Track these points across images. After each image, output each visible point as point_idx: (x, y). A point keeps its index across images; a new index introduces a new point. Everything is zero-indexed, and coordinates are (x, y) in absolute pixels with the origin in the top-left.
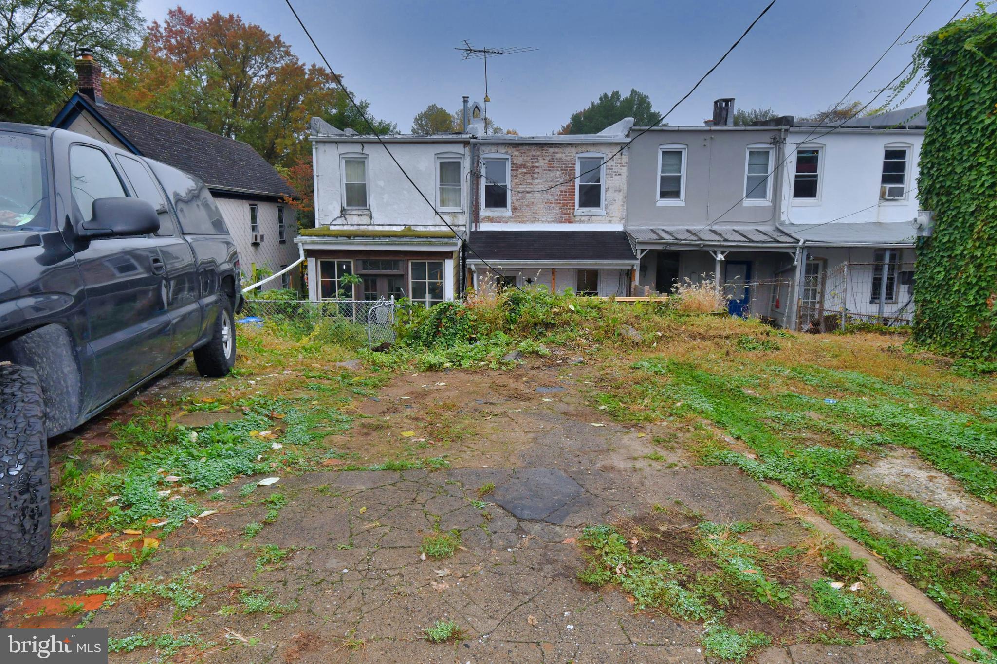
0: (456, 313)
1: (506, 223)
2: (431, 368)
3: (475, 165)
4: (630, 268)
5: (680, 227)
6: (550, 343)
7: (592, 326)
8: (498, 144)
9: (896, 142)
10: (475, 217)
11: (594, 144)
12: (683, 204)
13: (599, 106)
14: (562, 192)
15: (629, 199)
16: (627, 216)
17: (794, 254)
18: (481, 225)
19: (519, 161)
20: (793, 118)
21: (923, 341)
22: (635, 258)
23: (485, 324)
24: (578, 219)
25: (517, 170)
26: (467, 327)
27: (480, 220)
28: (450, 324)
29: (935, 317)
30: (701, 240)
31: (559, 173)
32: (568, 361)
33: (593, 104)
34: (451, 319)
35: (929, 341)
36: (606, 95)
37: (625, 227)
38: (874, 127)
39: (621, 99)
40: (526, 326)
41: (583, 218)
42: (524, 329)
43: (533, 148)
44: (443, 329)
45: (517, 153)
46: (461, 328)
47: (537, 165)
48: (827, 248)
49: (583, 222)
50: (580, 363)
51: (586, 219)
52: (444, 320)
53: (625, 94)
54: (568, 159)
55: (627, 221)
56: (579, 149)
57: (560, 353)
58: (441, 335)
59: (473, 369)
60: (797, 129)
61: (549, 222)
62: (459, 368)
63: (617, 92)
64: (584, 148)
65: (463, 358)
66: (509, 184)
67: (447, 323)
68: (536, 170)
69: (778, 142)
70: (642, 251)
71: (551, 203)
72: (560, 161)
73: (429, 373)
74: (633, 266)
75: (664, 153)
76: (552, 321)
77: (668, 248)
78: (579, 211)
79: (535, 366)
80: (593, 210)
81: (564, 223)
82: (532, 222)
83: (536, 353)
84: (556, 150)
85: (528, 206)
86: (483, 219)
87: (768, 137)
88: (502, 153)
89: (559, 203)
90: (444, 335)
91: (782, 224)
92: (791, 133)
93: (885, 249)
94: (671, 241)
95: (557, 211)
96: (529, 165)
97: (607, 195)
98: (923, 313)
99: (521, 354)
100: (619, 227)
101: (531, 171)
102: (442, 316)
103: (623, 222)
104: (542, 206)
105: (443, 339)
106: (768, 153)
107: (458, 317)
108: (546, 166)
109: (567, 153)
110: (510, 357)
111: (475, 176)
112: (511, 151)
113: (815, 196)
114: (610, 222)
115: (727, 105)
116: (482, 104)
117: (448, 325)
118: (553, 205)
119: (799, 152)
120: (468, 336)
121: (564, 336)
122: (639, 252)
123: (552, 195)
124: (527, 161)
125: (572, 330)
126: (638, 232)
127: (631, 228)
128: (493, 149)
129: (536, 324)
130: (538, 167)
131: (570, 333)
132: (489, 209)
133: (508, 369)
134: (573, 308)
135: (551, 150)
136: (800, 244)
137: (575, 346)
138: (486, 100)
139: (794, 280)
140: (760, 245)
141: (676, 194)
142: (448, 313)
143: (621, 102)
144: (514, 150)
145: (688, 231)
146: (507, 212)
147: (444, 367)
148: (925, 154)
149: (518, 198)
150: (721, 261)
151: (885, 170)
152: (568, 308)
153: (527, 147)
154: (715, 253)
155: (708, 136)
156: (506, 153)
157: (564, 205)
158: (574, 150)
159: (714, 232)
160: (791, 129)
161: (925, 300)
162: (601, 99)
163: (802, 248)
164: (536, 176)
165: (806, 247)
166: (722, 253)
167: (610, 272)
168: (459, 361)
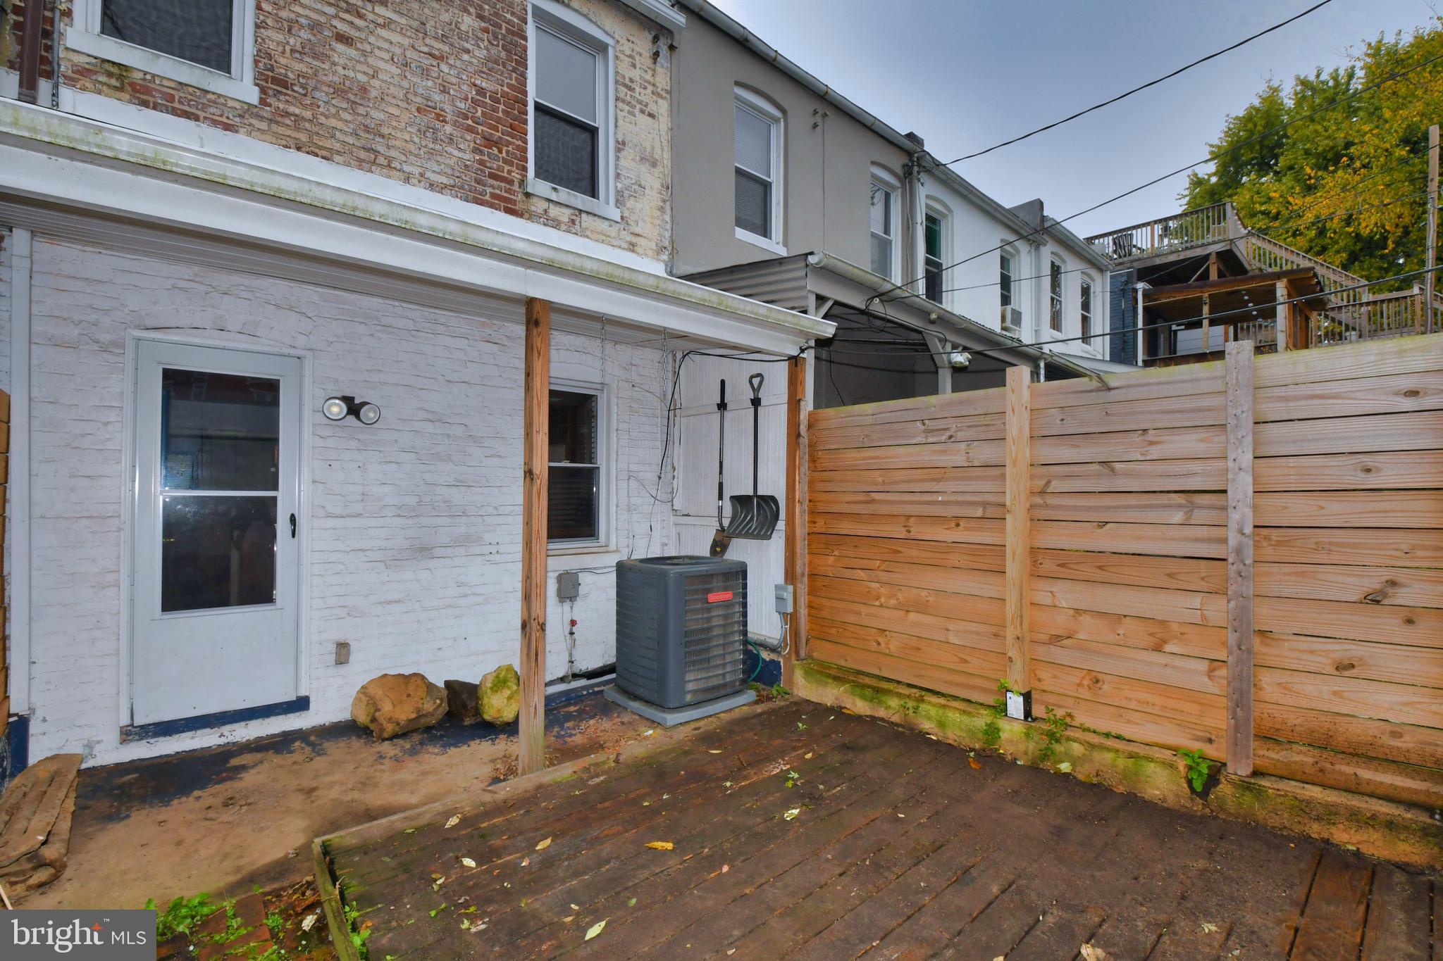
1: (228, 127)
9: (1009, 241)
10: (26, 34)
14: (481, 91)
16: (672, 243)
18: (65, 92)
24: (537, 207)
27: (63, 67)
31: (469, 24)
37: (669, 272)
41: (554, 211)
49: (556, 224)
51: (561, 214)
61: (432, 186)
69: (909, 176)
71: (441, 119)
78: (540, 182)
80: (580, 201)
81: (492, 206)
82: (361, 164)
85: (339, 92)
86: (85, 71)
87: (896, 161)
89: (470, 129)
92: (922, 168)
95: (462, 153)
97: (622, 162)
100: (656, 270)
103: (665, 257)
104: (405, 117)
114: (632, 247)
118: (448, 129)
123: (444, 90)
149: (292, 44)
155: (820, 110)
157: (490, 142)
160: (923, 160)
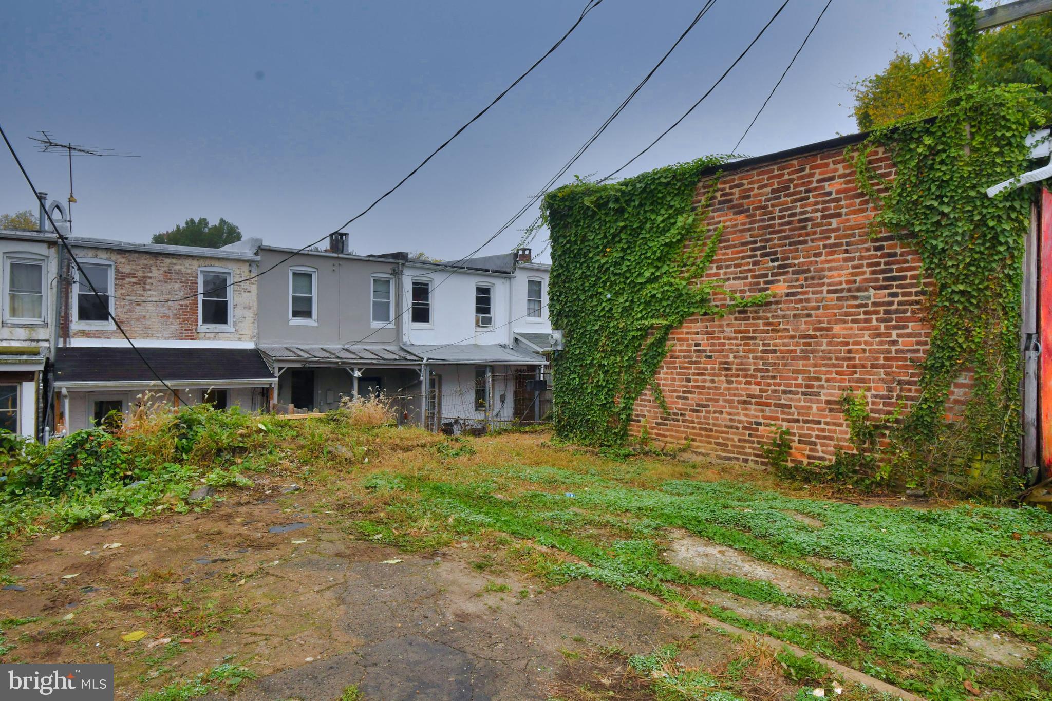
0: (99, 444)
1: (109, 338)
2: (79, 524)
3: (65, 269)
4: (267, 386)
5: (314, 346)
6: (246, 471)
7: (293, 446)
8: (97, 248)
9: (484, 282)
10: (64, 329)
11: (219, 259)
12: (316, 324)
13: (184, 230)
14: (182, 306)
15: (260, 317)
16: (258, 334)
17: (420, 370)
18: (72, 340)
19: (126, 269)
20: (407, 254)
21: (566, 436)
22: (272, 376)
23: (145, 456)
24: (202, 335)
25: (123, 279)
26: (119, 462)
27: (71, 334)
28: (91, 461)
29: (574, 415)
30: (339, 358)
31: (177, 286)
32: (280, 490)
33: (178, 227)
34: (93, 454)
35: (571, 435)
36: (192, 221)
37: (256, 345)
38: (468, 268)
39: (210, 226)
40: (207, 453)
41: (208, 335)
42: (204, 458)
43: (144, 256)
44: (81, 468)
45: (123, 260)
46: (109, 464)
47: (150, 275)
48: (444, 364)
49: (209, 339)
50: (297, 490)
51: (212, 335)
52: (81, 456)
53: (213, 222)
54: (189, 271)
55: (258, 338)
56: (202, 262)
57: (265, 481)
58: (77, 477)
59: (148, 517)
60: (412, 264)
61: (165, 338)
62: (124, 518)
63: (205, 220)
64: (208, 262)
65: (127, 503)
66: (111, 292)
67: (86, 459)
68: (149, 281)
69: (397, 273)
70: (280, 369)
71: (168, 317)
72: (179, 273)
73: (78, 533)
74: (271, 384)
75: (294, 274)
76: (241, 445)
77: (307, 365)
78: (203, 327)
79: (242, 501)
80: (220, 327)
81: (185, 339)
82: (144, 338)
83: (233, 485)
84: (174, 261)
85: (138, 320)
86: (75, 334)
87: (389, 269)
88: (102, 259)
89: (178, 318)
90: (82, 476)
91: (405, 344)
92: (407, 267)
93: (486, 366)
94: (311, 359)
95: (176, 326)
96: (140, 274)
97: (236, 311)
98: (563, 412)
99: (212, 489)
100: (250, 345)
101: (143, 281)
102: (78, 450)
103: (255, 339)
104: (157, 320)
105: (81, 482)
106: (389, 282)
107: (104, 450)
108: (161, 277)
109: (187, 265)
110: (199, 494)
111: (65, 283)
112: (114, 257)
113: (428, 321)
114: (240, 339)
115: (342, 238)
116: (65, 204)
117: (89, 461)
118: (171, 320)
119: (414, 284)
120: (122, 474)
121: (261, 461)
122: (276, 370)
123: (169, 309)
124: (137, 271)
125: (270, 453)
126: (273, 349)
127: (263, 346)
128: (91, 253)
129: (219, 451)
130: (150, 278)
131: (270, 457)
132: (83, 322)
133: (204, 510)
134: (264, 428)
135: (168, 261)
136: (424, 361)
137: (282, 470)
138: (71, 200)
139: (420, 393)
140: (392, 362)
141: (308, 314)
142: (88, 446)
143: (210, 229)
144: (118, 256)
145: (322, 349)
146: (110, 326)
147: (100, 520)
148: (552, 285)
149: (125, 310)
150: (359, 379)
151: (477, 303)
152: (257, 427)
153: (136, 255)
154: (352, 369)
155: (336, 263)
156: (108, 259)
157: (184, 320)
158: (195, 263)
159: (347, 350)
160: (407, 264)
161: (564, 402)
162: (187, 223)
163: (426, 365)
164: (148, 287)
165: (430, 364)
166: (359, 370)
167: (241, 392)
168: (123, 509)
